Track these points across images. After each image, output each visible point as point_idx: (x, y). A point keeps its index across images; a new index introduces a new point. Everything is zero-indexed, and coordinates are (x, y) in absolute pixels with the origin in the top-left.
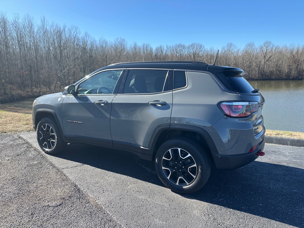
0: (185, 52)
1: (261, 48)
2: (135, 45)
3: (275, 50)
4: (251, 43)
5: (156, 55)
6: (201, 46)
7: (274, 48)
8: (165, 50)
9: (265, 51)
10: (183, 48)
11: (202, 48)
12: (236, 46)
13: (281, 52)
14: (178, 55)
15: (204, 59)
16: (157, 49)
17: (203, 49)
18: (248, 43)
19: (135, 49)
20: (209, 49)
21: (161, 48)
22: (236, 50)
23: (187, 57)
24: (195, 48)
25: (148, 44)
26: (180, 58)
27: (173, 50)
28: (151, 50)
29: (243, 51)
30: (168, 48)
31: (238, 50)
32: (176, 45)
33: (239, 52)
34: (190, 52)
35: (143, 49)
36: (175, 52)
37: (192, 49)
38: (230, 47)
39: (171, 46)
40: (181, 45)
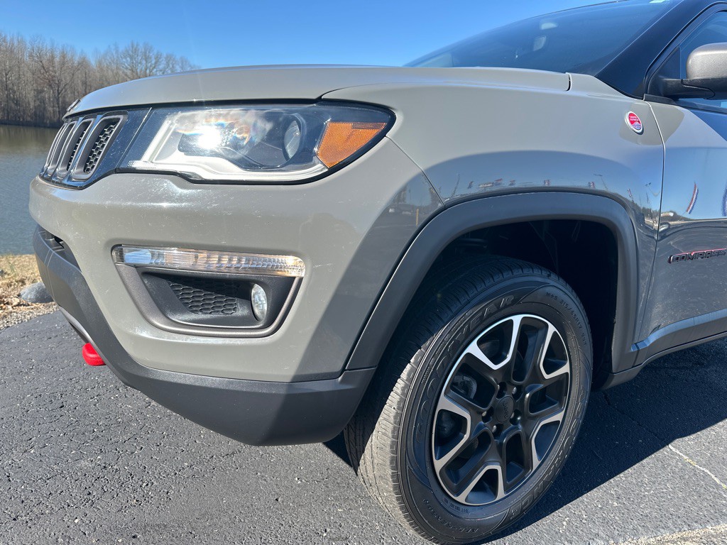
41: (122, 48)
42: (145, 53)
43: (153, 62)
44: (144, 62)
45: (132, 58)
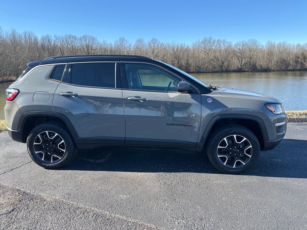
0: (77, 44)
1: (150, 44)
2: (14, 32)
3: (161, 47)
4: (140, 39)
5: (42, 45)
6: (93, 39)
7: (160, 45)
8: (53, 40)
9: (153, 48)
10: (75, 39)
12: (128, 41)
13: (165, 49)
14: (69, 46)
15: (98, 52)
16: (43, 39)
17: (96, 42)
18: (138, 39)
19: (14, 37)
20: (102, 42)
21: (48, 38)
22: (128, 45)
23: (80, 49)
24: (88, 40)
25: (31, 32)
26: (72, 50)
27: (63, 41)
28: (36, 39)
29: (134, 46)
30: (57, 38)
31: (130, 45)
32: (67, 35)
33: (131, 47)
34: (82, 44)
35: (25, 37)
36: (66, 43)
37: (84, 41)
39: (60, 35)
40: (72, 36)
41: (201, 41)
42: (209, 41)
43: (212, 44)
44: (209, 44)
45: (204, 44)
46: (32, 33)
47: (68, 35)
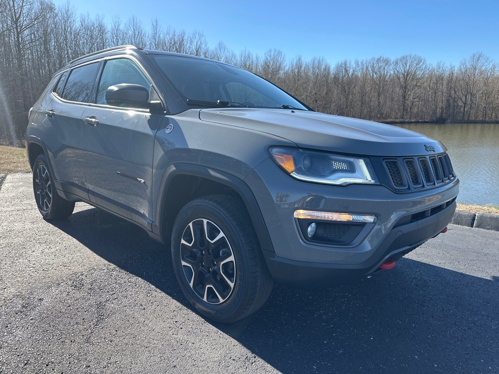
0: (390, 72)
2: (300, 59)
5: (335, 77)
6: (420, 61)
8: (352, 67)
10: (386, 65)
11: (421, 63)
12: (490, 59)
14: (375, 75)
16: (339, 67)
17: (424, 66)
19: (300, 67)
20: (434, 65)
21: (346, 65)
22: (489, 67)
23: (393, 80)
24: (408, 65)
26: (378, 82)
27: (367, 68)
28: (327, 69)
30: (358, 65)
32: (374, 58)
34: (398, 71)
35: (313, 68)
36: (371, 72)
37: (402, 66)
38: (478, 60)
39: (365, 60)
40: (382, 59)
46: (323, 60)
47: (377, 57)
